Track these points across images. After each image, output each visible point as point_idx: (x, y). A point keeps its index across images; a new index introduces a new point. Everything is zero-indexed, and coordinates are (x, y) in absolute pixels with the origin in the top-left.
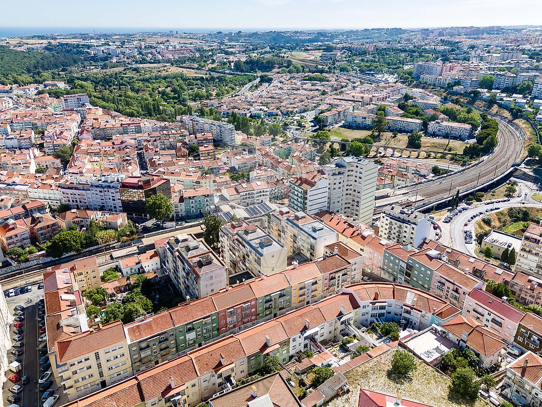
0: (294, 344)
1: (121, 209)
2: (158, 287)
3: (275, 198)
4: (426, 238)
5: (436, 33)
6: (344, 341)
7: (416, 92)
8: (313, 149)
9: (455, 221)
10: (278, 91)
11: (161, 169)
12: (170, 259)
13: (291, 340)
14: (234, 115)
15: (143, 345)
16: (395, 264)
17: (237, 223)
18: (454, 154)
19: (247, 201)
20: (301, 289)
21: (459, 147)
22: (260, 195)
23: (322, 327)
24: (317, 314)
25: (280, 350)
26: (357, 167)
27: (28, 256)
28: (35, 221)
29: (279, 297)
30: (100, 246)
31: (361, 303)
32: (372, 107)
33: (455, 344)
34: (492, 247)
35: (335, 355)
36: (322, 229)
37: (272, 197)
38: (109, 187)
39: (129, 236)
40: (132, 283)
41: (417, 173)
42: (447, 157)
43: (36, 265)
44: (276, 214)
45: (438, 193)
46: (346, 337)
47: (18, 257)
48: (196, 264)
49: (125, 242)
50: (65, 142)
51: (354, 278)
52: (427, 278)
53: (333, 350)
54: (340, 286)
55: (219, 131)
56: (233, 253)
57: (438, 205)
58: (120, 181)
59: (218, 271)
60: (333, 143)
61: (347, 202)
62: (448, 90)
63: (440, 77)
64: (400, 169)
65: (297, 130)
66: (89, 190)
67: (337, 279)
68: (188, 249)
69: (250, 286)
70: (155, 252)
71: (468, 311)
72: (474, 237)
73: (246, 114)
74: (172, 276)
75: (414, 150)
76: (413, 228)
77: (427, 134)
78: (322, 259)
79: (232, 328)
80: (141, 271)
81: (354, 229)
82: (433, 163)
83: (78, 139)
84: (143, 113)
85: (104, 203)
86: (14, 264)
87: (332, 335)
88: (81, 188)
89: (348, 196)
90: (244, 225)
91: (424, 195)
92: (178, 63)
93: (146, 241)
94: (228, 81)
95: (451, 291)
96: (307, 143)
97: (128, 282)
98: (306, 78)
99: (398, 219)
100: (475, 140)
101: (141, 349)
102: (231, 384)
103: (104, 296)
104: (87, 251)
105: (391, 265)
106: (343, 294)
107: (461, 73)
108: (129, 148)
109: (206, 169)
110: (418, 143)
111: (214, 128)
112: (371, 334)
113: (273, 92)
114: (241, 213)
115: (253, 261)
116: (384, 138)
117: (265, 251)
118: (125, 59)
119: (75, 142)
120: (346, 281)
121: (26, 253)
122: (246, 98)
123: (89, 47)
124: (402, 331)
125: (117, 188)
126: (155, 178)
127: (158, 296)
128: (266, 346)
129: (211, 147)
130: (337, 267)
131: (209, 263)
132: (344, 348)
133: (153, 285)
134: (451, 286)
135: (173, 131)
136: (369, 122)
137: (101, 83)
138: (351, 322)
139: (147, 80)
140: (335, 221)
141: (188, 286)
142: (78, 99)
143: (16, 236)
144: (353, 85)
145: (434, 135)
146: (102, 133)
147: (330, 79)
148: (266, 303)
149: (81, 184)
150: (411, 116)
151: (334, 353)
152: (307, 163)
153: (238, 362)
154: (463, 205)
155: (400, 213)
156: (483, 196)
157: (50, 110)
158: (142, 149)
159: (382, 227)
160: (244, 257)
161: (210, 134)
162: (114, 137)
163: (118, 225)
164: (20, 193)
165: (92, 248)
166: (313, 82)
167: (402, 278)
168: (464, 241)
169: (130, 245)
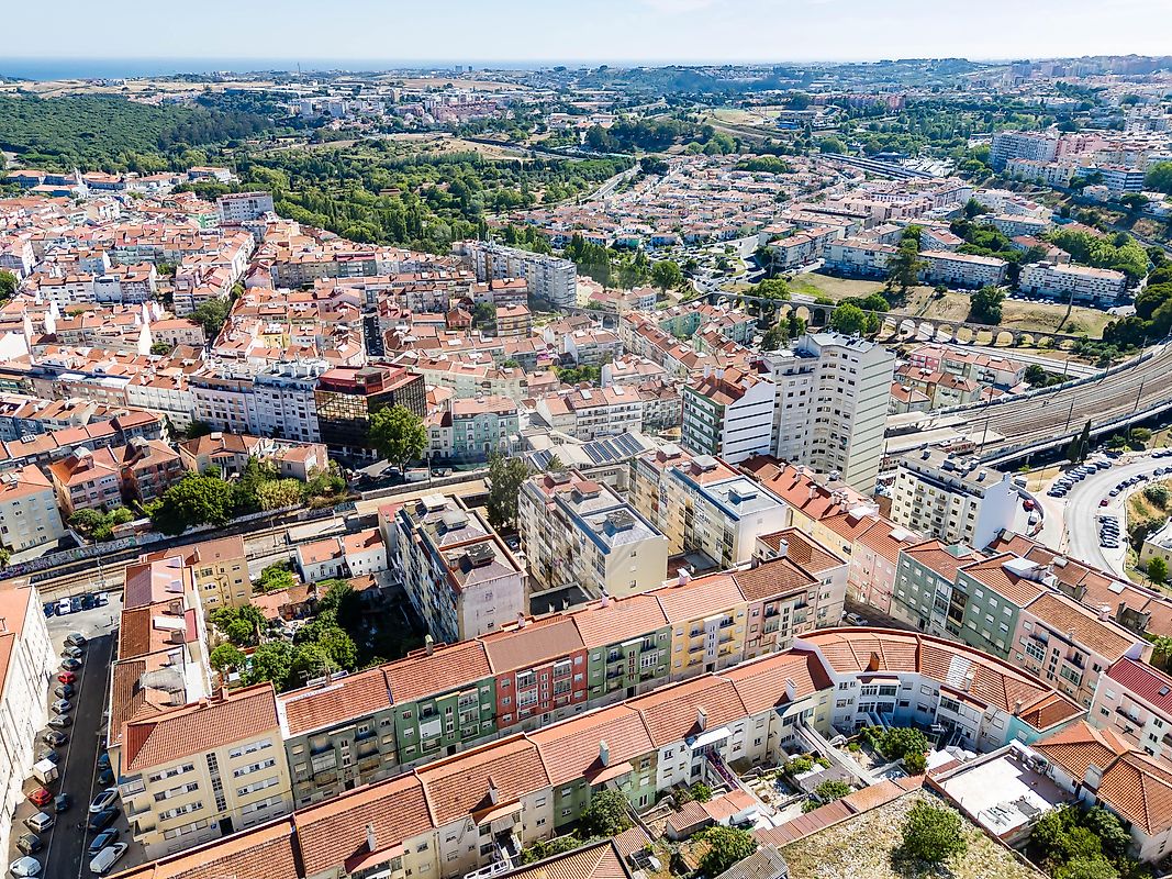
0: (669, 763)
1: (318, 435)
2: (378, 610)
3: (654, 425)
4: (1003, 530)
5: (1046, 69)
6: (790, 767)
7: (996, 197)
8: (749, 319)
9: (1078, 495)
10: (679, 193)
11: (410, 354)
12: (405, 549)
13: (661, 755)
14: (577, 242)
15: (319, 743)
16: (924, 587)
17: (558, 475)
18: (1080, 339)
19: (591, 428)
20: (694, 634)
21: (1093, 323)
22: (622, 417)
23: (738, 729)
24: (727, 697)
25: (634, 778)
26: (845, 356)
27: (113, 529)
28: (133, 454)
29: (642, 651)
30: (265, 513)
31: (836, 676)
32: (889, 228)
33: (1065, 792)
34: (1167, 558)
35: (765, 800)
36: (754, 497)
37: (648, 422)
38: (293, 387)
39: (328, 494)
40: (319, 598)
41: (989, 379)
42: (1062, 346)
43: (127, 548)
44: (649, 458)
45: (1037, 426)
46: (796, 756)
47: (92, 531)
48: (457, 564)
49: (319, 508)
50: (216, 290)
51: (824, 615)
52: (1003, 626)
53: (760, 786)
54: (789, 632)
55: (541, 275)
56: (547, 542)
57: (1037, 453)
58: (318, 374)
59: (504, 583)
60: (795, 307)
61: (819, 437)
62: (1073, 195)
63: (1054, 165)
64: (949, 370)
65: (716, 276)
66: (252, 393)
67: (782, 615)
68: (442, 528)
69: (573, 620)
70: (377, 531)
71: (1103, 711)
72: (1123, 533)
73: (605, 241)
74: (409, 587)
75: (984, 326)
76: (974, 505)
77: (1016, 291)
78: (749, 566)
79: (527, 716)
80: (343, 573)
81: (832, 500)
82: (1027, 357)
83: (244, 286)
84: (384, 234)
85: (281, 422)
86: (84, 543)
87: (761, 749)
88: (236, 388)
89: (821, 425)
90: (575, 479)
91: (1002, 430)
92: (468, 131)
93: (364, 508)
94: (572, 171)
95: (1062, 661)
96: (738, 305)
97: (311, 595)
98: (741, 165)
99: (938, 483)
100: (1132, 309)
101: (314, 752)
102: (512, 850)
103: (255, 625)
104: (236, 524)
105: (915, 588)
106: (794, 652)
107: (1104, 157)
108: (346, 307)
109: (508, 356)
110: (994, 312)
111: (532, 267)
112: (857, 753)
113: (668, 194)
114: (573, 454)
115: (589, 565)
116: (915, 298)
117: (616, 541)
118: (359, 124)
119: (237, 291)
120: (803, 620)
121: (109, 522)
122: (608, 207)
123: (286, 98)
124: (933, 751)
125: (310, 390)
126: (392, 370)
127: (373, 632)
128: (598, 766)
129: (521, 309)
130: (783, 588)
131: (486, 561)
132: (788, 784)
133: (366, 605)
134: (1064, 649)
135: (443, 274)
136: (880, 262)
137: (304, 172)
138: (810, 721)
139: (400, 167)
140: (786, 480)
141: (439, 613)
142: (251, 202)
143: (91, 484)
144: (848, 181)
145: (1034, 294)
146: (293, 273)
147: (797, 168)
148: (609, 661)
149: (236, 379)
150: (979, 250)
151: (763, 793)
152: (734, 350)
153: (530, 800)
154: (1098, 457)
155: (944, 468)
156: (1147, 438)
157: (194, 224)
158: (374, 310)
159: (899, 498)
160: (569, 553)
161: (521, 282)
162: (317, 284)
163: (308, 469)
164: (111, 394)
165: (249, 517)
166: (758, 173)
167: (939, 621)
168: (1099, 541)
169: (329, 515)
